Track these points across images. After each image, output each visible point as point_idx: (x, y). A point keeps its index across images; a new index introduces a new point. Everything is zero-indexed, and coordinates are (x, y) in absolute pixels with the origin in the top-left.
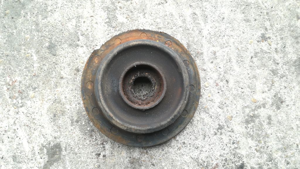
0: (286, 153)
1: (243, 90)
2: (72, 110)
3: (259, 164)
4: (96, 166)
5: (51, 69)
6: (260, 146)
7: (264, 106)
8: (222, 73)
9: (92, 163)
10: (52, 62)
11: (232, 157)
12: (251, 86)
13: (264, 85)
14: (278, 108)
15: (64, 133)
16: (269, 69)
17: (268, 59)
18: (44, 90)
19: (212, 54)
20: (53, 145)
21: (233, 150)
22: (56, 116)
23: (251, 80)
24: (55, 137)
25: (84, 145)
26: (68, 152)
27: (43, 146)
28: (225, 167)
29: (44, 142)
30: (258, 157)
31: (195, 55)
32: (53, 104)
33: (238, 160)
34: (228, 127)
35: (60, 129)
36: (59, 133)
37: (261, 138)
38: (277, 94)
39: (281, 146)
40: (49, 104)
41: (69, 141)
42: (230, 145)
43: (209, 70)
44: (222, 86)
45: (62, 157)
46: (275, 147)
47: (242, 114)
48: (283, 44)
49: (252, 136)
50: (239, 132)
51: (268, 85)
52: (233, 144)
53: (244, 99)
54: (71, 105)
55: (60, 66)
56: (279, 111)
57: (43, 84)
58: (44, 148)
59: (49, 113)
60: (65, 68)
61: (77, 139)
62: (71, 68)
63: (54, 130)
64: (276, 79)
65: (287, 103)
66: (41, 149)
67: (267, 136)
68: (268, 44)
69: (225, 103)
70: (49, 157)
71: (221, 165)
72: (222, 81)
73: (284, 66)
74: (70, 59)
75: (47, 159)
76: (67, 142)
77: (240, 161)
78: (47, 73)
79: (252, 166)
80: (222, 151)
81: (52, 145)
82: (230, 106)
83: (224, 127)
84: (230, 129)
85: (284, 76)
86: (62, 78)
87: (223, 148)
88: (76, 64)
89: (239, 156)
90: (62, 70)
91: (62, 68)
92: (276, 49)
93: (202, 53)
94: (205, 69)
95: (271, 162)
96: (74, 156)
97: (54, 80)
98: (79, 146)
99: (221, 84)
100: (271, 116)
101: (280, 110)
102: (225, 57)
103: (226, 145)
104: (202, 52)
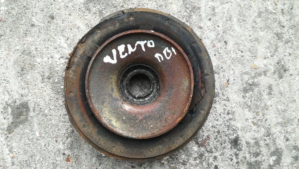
0: (286, 128)
1: (243, 54)
2: (44, 64)
3: (256, 139)
4: (69, 131)
5: (21, 14)
6: (258, 118)
7: (265, 73)
8: (221, 32)
9: (65, 127)
10: (22, 6)
11: (226, 129)
12: (252, 50)
13: (267, 50)
14: (281, 77)
15: (33, 91)
16: (274, 32)
17: (273, 20)
18: (11, 39)
19: (210, 10)
20: (20, 104)
21: (227, 121)
22: (24, 69)
23: (253, 43)
24: (22, 95)
25: (56, 106)
26: (36, 113)
27: (7, 105)
28: (217, 139)
29: (8, 100)
30: (255, 131)
31: (191, 9)
32: (21, 55)
33: (232, 133)
34: (223, 95)
35: (28, 85)
36: (26, 91)
37: (260, 110)
38: (281, 61)
39: (280, 120)
40: (17, 56)
41: (39, 100)
42: (224, 115)
43: (206, 28)
44: (219, 47)
45: (29, 118)
46: (275, 121)
47: (240, 81)
48: (291, 4)
49: (250, 107)
50: (235, 102)
51: (271, 50)
52: (227, 115)
53: (243, 64)
54: (43, 58)
55: (32, 11)
56: (281, 80)
57: (11, 31)
58: (9, 107)
59: (16, 66)
60: (37, 14)
61: (47, 98)
62: (44, 14)
63: (21, 86)
64: (280, 44)
65: (291, 72)
66: (4, 108)
67: (266, 107)
68: (274, 4)
69: (222, 68)
70: (14, 117)
71: (213, 137)
72: (219, 42)
73: (290, 30)
74: (44, 4)
75: (11, 120)
76: (35, 101)
77: (235, 134)
78: (15, 19)
79: (247, 140)
80: (215, 121)
81: (18, 104)
82: (227, 71)
83: (219, 95)
84: (225, 98)
85: (289, 42)
86: (33, 25)
87: (217, 118)
88: (50, 9)
89: (234, 129)
90: (33, 16)
91: (34, 14)
92: (282, 10)
93: (199, 8)
94: (202, 26)
95: (268, 138)
96: (44, 118)
97: (24, 27)
98: (49, 107)
99: (219, 45)
100: (272, 85)
101: (283, 79)
102: (226, 14)
103: (220, 115)
104: (199, 6)
